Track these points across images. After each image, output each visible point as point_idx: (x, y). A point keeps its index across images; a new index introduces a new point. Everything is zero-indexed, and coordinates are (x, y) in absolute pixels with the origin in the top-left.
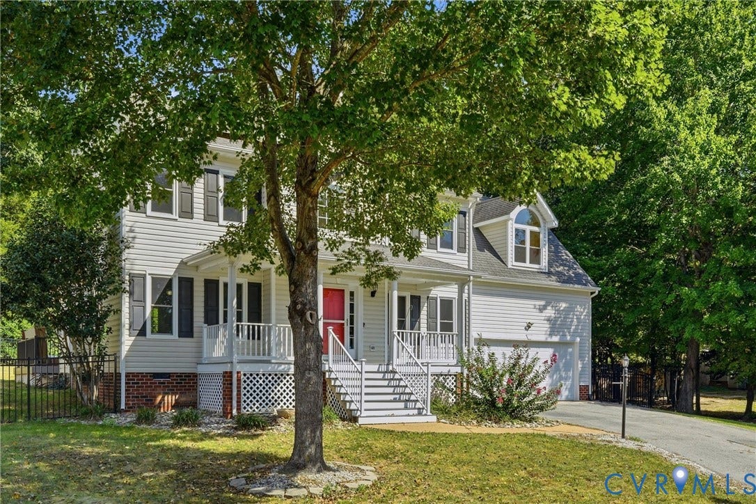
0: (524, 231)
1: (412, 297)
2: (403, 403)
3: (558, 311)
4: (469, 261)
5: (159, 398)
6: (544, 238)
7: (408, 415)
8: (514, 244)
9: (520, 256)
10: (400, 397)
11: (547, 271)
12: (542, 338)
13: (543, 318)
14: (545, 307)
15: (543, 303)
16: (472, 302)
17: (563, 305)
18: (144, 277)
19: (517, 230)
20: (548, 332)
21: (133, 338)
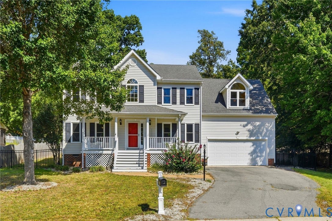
0: (236, 93)
1: (173, 124)
2: (138, 165)
3: (255, 126)
4: (200, 108)
5: (74, 163)
6: (247, 95)
7: (137, 169)
8: (230, 98)
9: (234, 103)
10: (139, 162)
11: (249, 109)
12: (245, 138)
13: (246, 129)
14: (247, 125)
15: (246, 123)
16: (202, 124)
17: (258, 123)
18: (70, 123)
19: (232, 92)
20: (249, 136)
21: (67, 143)
